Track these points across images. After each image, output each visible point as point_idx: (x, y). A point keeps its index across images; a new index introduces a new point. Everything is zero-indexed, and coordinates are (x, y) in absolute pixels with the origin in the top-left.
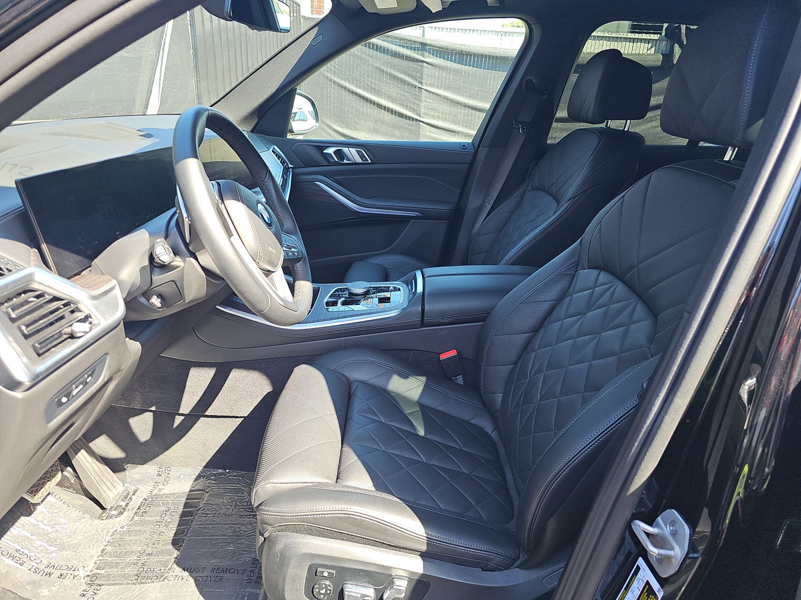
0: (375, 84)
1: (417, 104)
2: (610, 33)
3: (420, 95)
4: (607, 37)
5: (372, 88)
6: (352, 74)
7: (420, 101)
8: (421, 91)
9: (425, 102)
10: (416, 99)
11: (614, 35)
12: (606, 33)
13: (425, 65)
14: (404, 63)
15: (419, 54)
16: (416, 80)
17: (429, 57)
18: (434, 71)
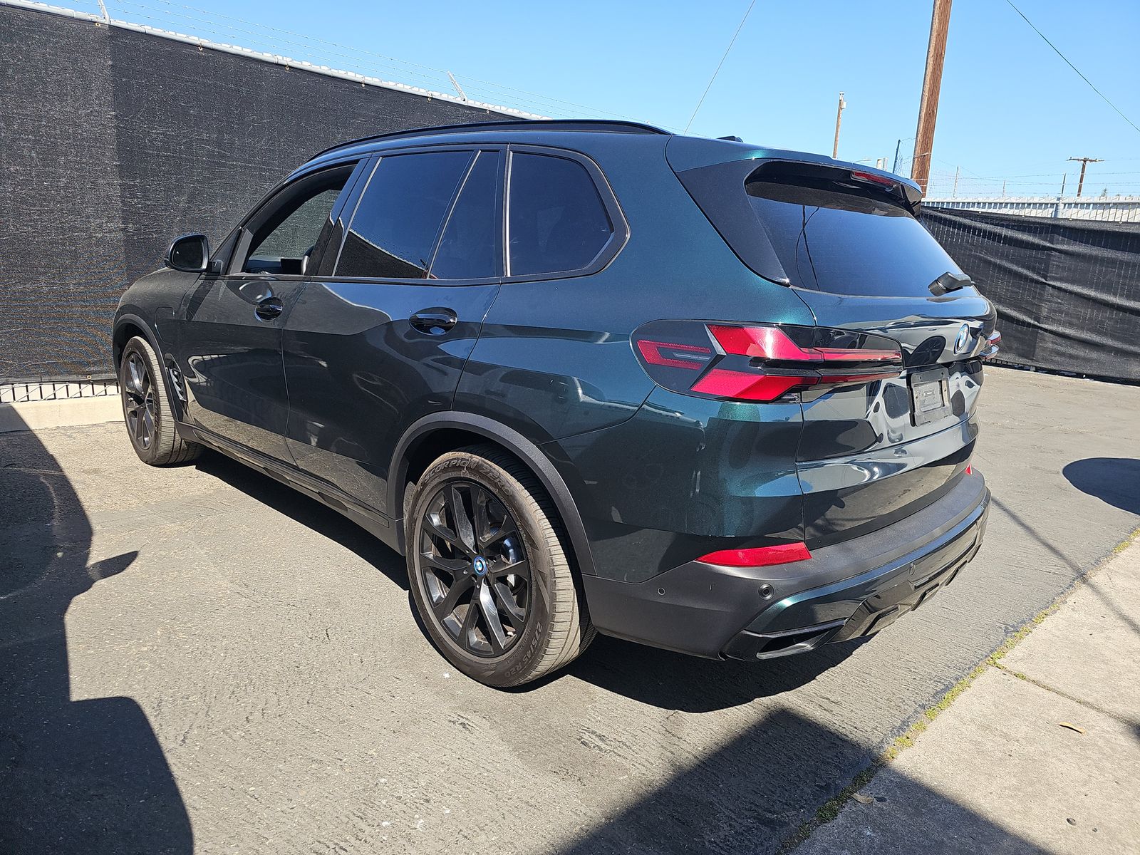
1: (1037, 306)
3: (1043, 292)
7: (1041, 300)
8: (1045, 288)
9: (1051, 302)
10: (1035, 298)
13: (1053, 253)
14: (1023, 252)
15: (1046, 240)
16: (1039, 274)
17: (1063, 243)
18: (1067, 262)
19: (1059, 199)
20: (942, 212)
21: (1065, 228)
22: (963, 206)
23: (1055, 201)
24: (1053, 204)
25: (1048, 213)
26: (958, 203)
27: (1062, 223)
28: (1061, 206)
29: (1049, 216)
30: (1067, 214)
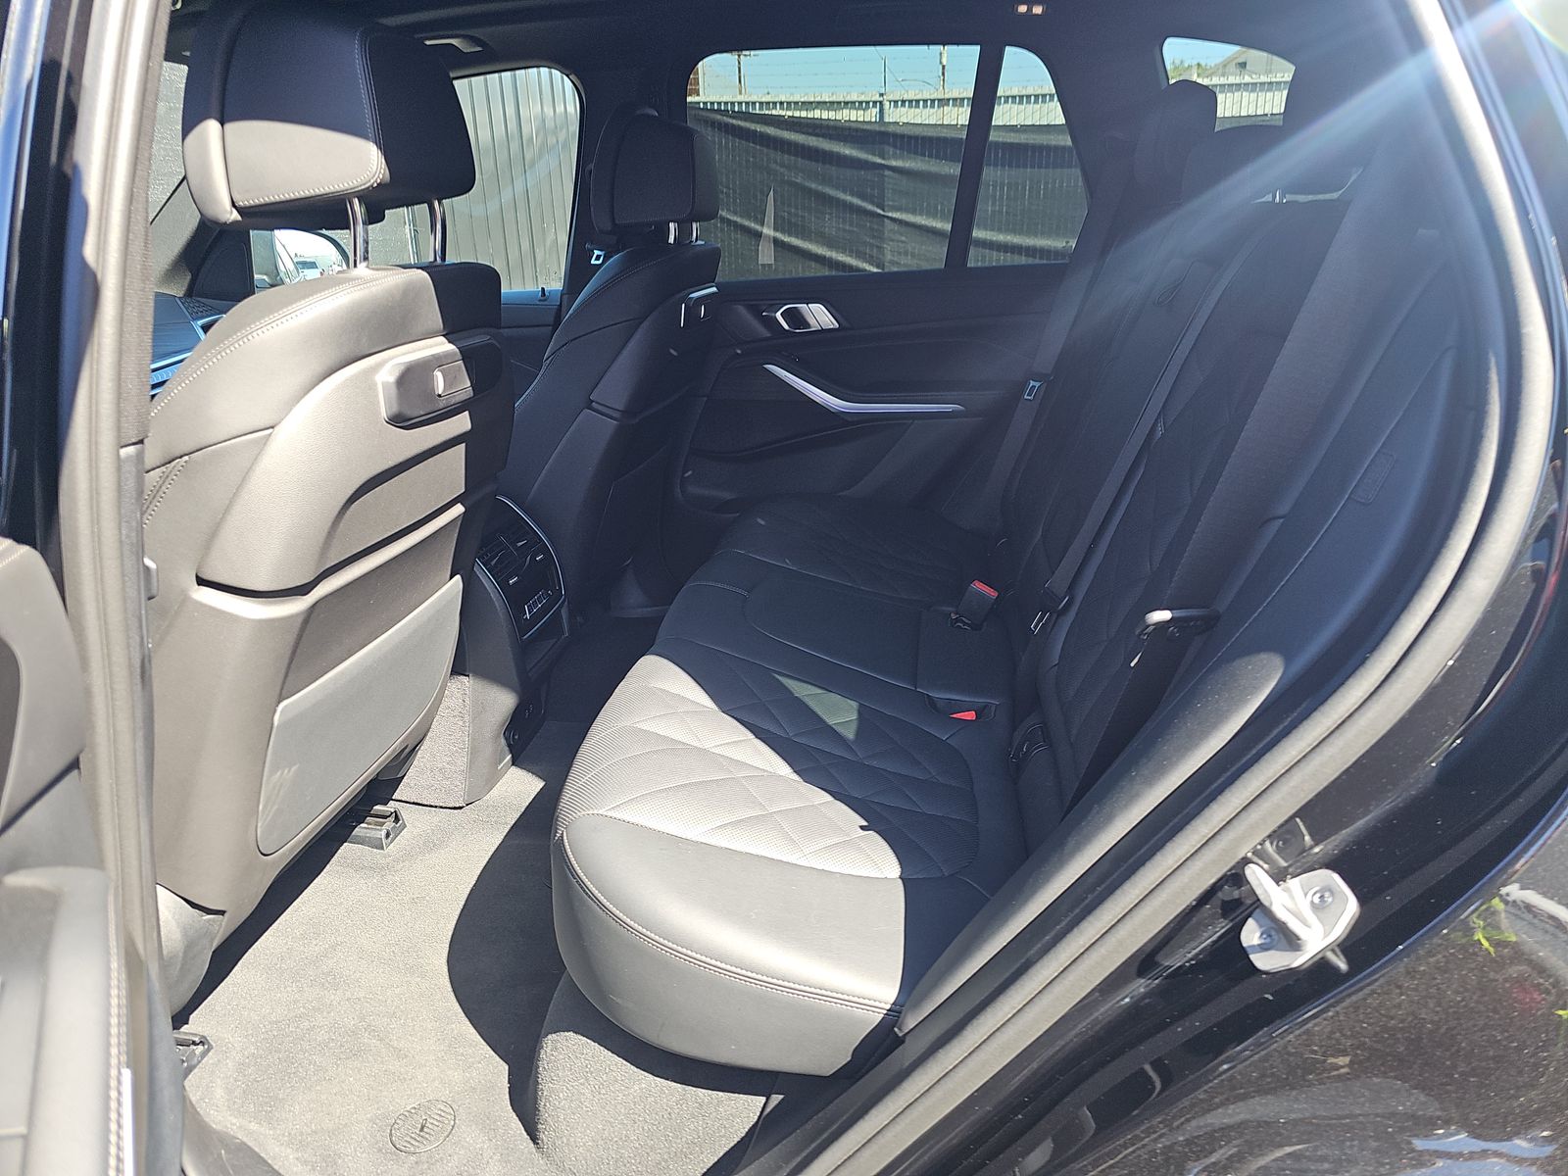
0: (796, 215)
1: (877, 247)
2: (1254, 76)
3: (881, 228)
4: (1248, 84)
5: (790, 222)
6: (752, 201)
7: (881, 238)
8: (883, 221)
9: (892, 240)
10: (874, 237)
11: (1263, 79)
12: (1246, 77)
13: (887, 173)
14: (849, 173)
15: (874, 154)
16: (873, 203)
17: (895, 157)
18: (904, 183)
19: (882, 95)
20: (734, 118)
21: (895, 135)
22: (761, 108)
23: (877, 98)
24: (875, 103)
25: (872, 115)
26: (754, 103)
27: (891, 129)
28: (887, 105)
29: (873, 120)
30: (897, 116)
